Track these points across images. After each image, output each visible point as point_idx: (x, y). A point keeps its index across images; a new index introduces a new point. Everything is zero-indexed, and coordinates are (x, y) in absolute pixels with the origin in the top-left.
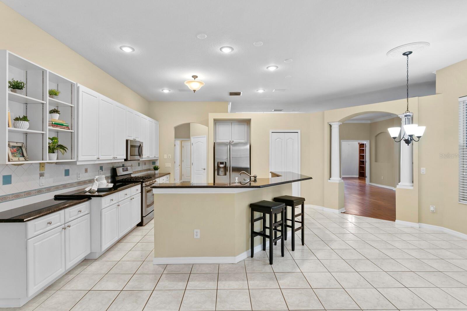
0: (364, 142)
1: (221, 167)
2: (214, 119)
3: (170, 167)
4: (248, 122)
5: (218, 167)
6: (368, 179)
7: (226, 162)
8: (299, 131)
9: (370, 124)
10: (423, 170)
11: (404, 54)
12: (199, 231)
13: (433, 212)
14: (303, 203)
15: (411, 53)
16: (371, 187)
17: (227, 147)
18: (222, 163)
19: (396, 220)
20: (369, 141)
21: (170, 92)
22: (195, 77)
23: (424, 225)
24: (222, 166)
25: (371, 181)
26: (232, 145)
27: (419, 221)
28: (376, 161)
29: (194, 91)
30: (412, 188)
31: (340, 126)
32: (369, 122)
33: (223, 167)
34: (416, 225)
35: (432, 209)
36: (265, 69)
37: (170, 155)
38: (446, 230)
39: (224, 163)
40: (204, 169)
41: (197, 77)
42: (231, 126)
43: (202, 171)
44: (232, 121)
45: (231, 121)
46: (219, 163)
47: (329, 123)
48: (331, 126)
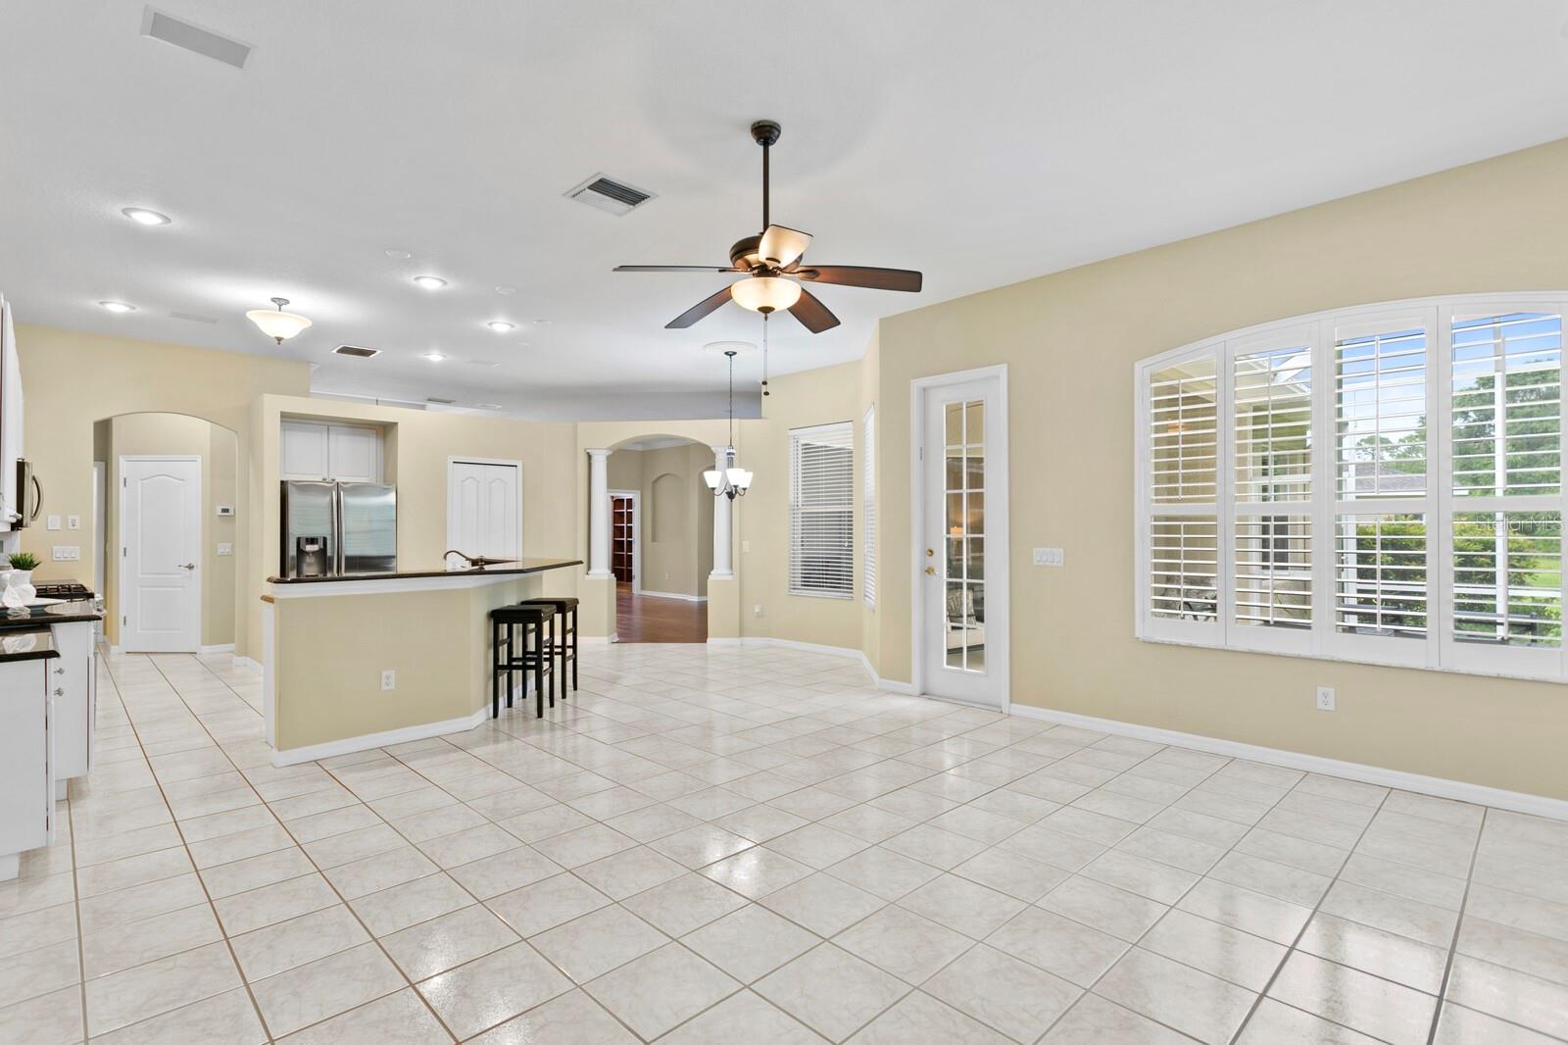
0: (625, 496)
1: (308, 553)
2: (281, 412)
3: (78, 558)
4: (384, 431)
5: (301, 552)
6: (636, 583)
7: (325, 539)
8: (520, 464)
9: (643, 452)
10: (746, 544)
11: (726, 353)
12: (392, 673)
13: (759, 616)
14: (576, 607)
15: (735, 353)
16: (644, 599)
17: (328, 499)
18: (312, 541)
19: (708, 639)
20: (639, 492)
21: (133, 311)
22: (281, 302)
23: (748, 640)
24: (309, 548)
25: (643, 588)
26: (344, 490)
27: (741, 634)
28: (654, 539)
29: (279, 339)
30: (730, 578)
31: (609, 458)
32: (640, 448)
33: (314, 553)
34: (736, 641)
35: (757, 610)
36: (484, 324)
37: (77, 518)
38: (775, 641)
39: (321, 542)
40: (190, 567)
41: (287, 302)
42: (325, 436)
43: (180, 574)
44: (329, 423)
45: (327, 423)
46: (303, 542)
47: (589, 451)
48: (590, 457)
